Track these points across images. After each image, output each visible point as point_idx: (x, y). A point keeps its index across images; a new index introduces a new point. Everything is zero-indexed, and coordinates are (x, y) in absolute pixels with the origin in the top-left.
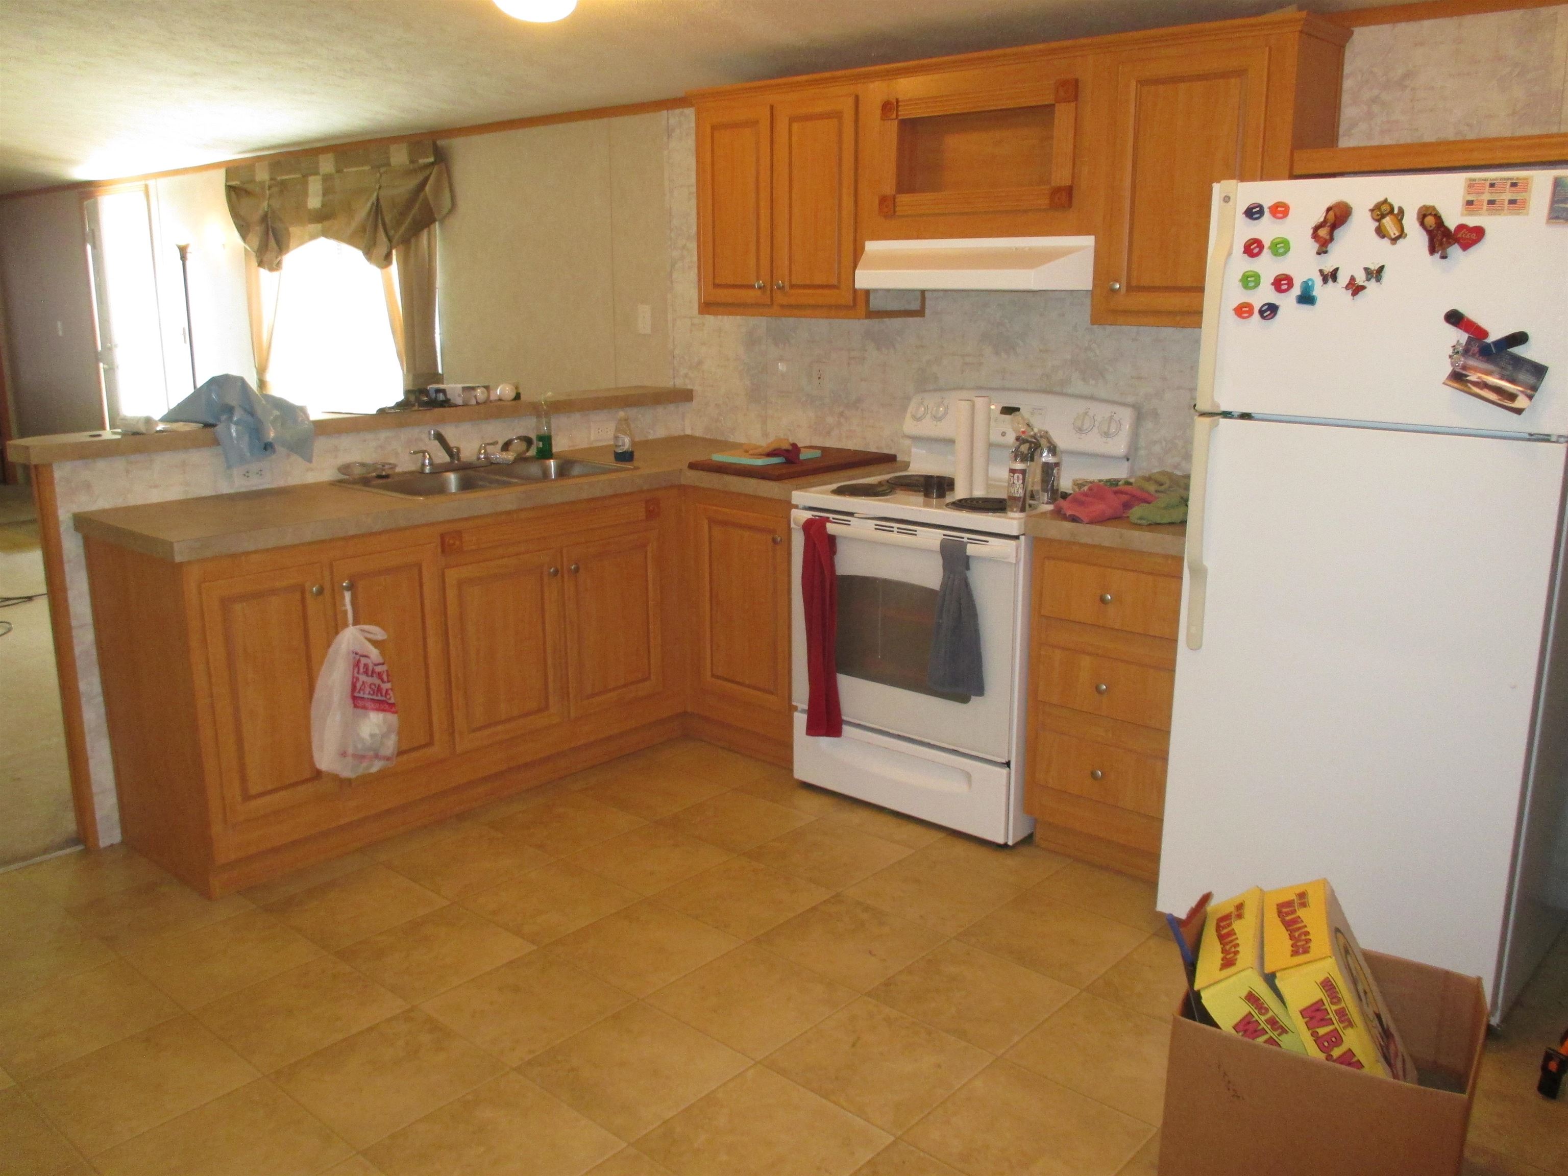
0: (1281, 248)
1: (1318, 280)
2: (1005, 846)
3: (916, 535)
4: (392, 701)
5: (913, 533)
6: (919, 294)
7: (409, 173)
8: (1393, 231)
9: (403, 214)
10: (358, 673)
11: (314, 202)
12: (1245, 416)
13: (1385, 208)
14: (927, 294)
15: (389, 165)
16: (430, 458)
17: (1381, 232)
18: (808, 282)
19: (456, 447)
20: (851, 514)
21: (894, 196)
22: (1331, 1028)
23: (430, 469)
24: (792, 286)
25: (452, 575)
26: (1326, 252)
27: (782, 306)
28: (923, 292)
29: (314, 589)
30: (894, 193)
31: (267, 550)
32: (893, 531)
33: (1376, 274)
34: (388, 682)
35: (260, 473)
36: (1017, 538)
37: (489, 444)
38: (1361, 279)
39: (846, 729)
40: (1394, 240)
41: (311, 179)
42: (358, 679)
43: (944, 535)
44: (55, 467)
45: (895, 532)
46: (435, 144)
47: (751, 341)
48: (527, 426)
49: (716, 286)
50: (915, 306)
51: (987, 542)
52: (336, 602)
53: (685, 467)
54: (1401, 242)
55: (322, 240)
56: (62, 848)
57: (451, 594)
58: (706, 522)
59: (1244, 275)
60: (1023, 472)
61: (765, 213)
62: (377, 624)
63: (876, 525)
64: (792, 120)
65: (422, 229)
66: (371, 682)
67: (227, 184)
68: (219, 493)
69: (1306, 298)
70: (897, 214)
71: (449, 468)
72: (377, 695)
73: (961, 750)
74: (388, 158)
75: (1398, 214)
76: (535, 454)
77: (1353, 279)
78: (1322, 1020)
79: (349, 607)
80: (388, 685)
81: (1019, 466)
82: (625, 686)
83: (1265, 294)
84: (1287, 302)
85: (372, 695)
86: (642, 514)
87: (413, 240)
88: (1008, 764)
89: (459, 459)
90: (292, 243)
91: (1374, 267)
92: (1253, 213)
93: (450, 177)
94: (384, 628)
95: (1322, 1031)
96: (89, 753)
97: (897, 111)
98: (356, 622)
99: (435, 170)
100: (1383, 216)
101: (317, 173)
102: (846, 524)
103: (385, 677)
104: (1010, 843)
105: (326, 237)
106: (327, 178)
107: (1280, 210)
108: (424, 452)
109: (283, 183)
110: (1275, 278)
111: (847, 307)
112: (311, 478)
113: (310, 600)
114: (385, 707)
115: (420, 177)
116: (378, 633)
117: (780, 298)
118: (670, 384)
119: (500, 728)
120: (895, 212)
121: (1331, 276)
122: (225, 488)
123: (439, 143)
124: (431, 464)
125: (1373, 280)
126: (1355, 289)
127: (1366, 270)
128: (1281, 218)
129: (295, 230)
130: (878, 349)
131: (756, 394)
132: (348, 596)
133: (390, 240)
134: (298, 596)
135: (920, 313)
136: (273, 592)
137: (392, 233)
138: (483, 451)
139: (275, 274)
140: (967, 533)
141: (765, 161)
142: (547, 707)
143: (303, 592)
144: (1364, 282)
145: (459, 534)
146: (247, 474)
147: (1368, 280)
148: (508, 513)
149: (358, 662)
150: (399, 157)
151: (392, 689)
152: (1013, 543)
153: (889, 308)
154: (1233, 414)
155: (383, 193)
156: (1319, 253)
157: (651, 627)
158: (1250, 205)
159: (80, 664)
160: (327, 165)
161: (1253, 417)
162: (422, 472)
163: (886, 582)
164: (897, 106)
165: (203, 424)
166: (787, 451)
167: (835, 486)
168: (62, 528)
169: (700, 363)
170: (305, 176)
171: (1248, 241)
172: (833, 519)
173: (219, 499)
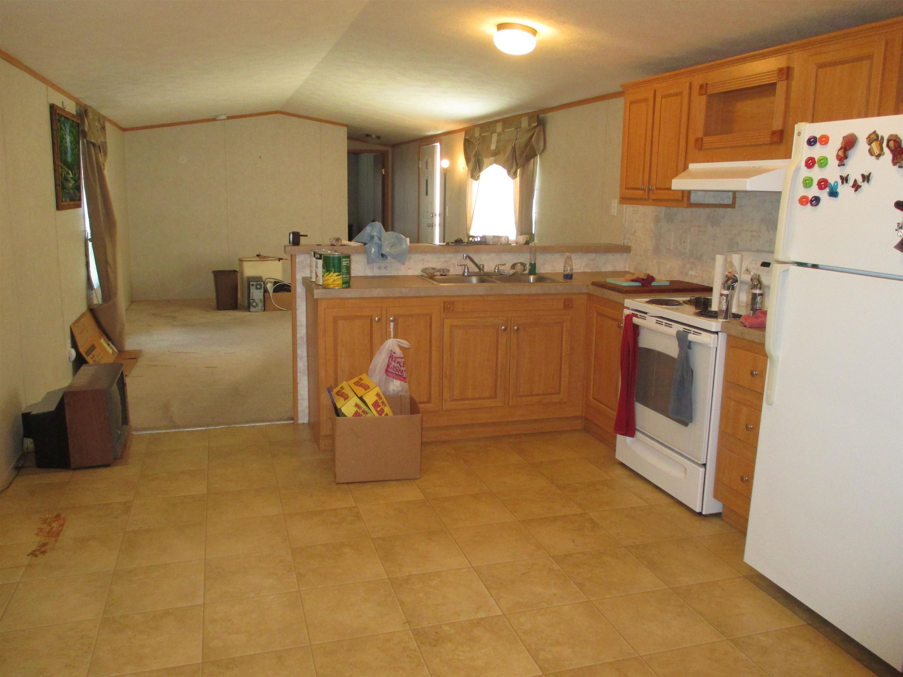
0: (824, 162)
1: (840, 181)
2: (700, 514)
3: (672, 327)
4: (404, 376)
5: (670, 326)
6: (731, 194)
7: (528, 131)
8: (877, 151)
9: (523, 152)
10: (392, 360)
11: (493, 147)
12: (815, 266)
13: (873, 136)
14: (737, 195)
15: (520, 127)
16: (468, 269)
17: (871, 152)
18: (663, 187)
19: (482, 264)
20: (646, 313)
21: (702, 138)
22: (380, 408)
23: (467, 274)
24: (657, 189)
25: (448, 322)
26: (844, 165)
27: (654, 200)
28: (734, 193)
29: (376, 319)
30: (702, 136)
31: (356, 298)
32: (662, 324)
33: (866, 178)
34: (403, 367)
35: (386, 268)
36: (717, 333)
37: (500, 265)
38: (860, 180)
39: (638, 434)
40: (878, 156)
41: (494, 135)
42: (391, 364)
43: (684, 329)
44: (297, 256)
45: (664, 325)
46: (538, 117)
47: (657, 220)
48: (525, 258)
49: (627, 188)
50: (729, 201)
51: (701, 334)
52: (387, 327)
53: (590, 283)
54: (882, 158)
55: (495, 166)
56: (286, 420)
57: (446, 331)
58: (595, 314)
59: (804, 179)
60: (727, 296)
61: (648, 148)
62: (406, 340)
63: (656, 320)
64: (662, 98)
65: (530, 159)
66: (396, 366)
67: (465, 138)
68: (366, 275)
69: (833, 194)
70: (703, 148)
71: (475, 274)
72: (399, 372)
73: (684, 454)
74: (521, 124)
75: (880, 140)
76: (528, 272)
77: (855, 181)
78: (378, 406)
79: (392, 330)
80: (404, 369)
81: (726, 292)
82: (544, 394)
83: (814, 191)
84: (824, 195)
85: (396, 372)
86: (561, 306)
87: (526, 166)
88: (705, 465)
89: (483, 270)
90: (485, 165)
91: (866, 174)
92: (812, 142)
93: (544, 132)
94: (409, 342)
95: (378, 409)
96: (299, 381)
97: (706, 90)
98: (396, 337)
99: (538, 129)
100: (871, 143)
101: (495, 132)
102: (644, 319)
103: (402, 364)
104: (704, 513)
105: (496, 164)
106: (499, 134)
107: (824, 140)
108: (465, 265)
109: (484, 137)
110: (818, 181)
111: (677, 200)
112: (410, 273)
113: (374, 323)
114: (402, 379)
115: (531, 133)
116: (405, 343)
117: (652, 196)
118: (622, 243)
119: (467, 402)
120: (702, 147)
121: (844, 179)
122: (369, 273)
123: (541, 116)
124: (468, 272)
125: (866, 182)
126: (856, 187)
127: (863, 176)
128: (824, 145)
129: (486, 161)
130: (713, 227)
131: (657, 250)
132: (392, 324)
133: (517, 165)
134: (369, 321)
135: (732, 206)
136: (357, 317)
137: (518, 161)
138: (497, 268)
139: (477, 182)
140: (695, 329)
141: (650, 121)
142: (495, 397)
143: (372, 320)
144: (861, 183)
145: (453, 303)
146: (380, 268)
147: (863, 181)
148: (481, 296)
149: (392, 357)
150: (525, 123)
151: (405, 371)
152: (713, 336)
153: (706, 202)
154: (808, 264)
155: (517, 141)
156: (839, 166)
157: (563, 366)
158: (810, 137)
159: (299, 342)
160: (499, 128)
161: (818, 267)
162: (463, 275)
163: (659, 353)
164: (707, 87)
165: (363, 243)
166: (643, 279)
167: (648, 300)
168: (298, 283)
169: (635, 232)
170: (492, 134)
171: (807, 159)
172: (640, 316)
173: (366, 277)
